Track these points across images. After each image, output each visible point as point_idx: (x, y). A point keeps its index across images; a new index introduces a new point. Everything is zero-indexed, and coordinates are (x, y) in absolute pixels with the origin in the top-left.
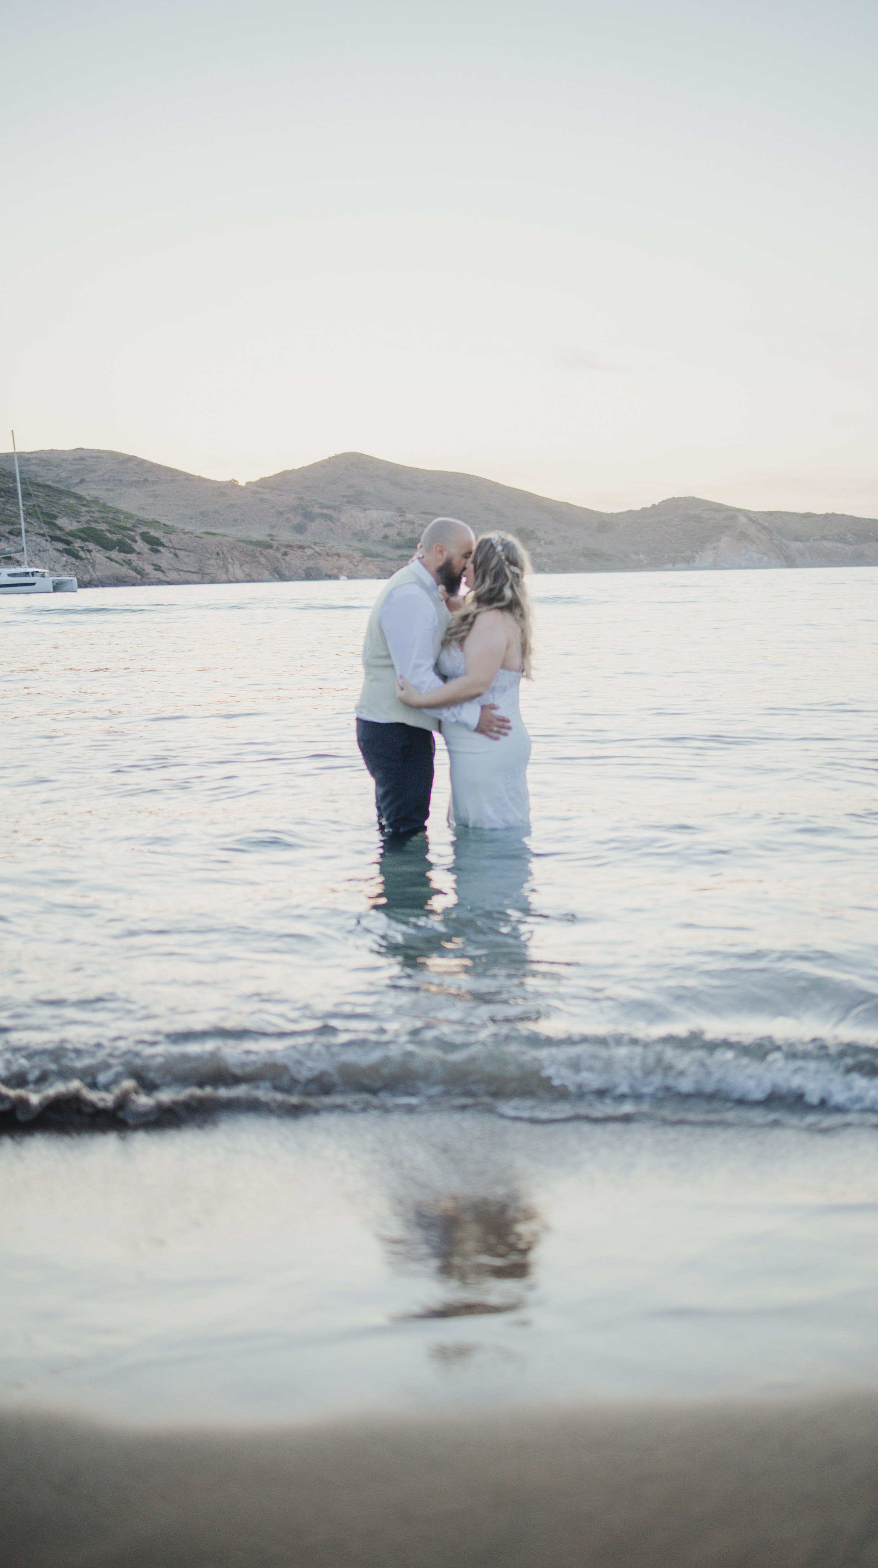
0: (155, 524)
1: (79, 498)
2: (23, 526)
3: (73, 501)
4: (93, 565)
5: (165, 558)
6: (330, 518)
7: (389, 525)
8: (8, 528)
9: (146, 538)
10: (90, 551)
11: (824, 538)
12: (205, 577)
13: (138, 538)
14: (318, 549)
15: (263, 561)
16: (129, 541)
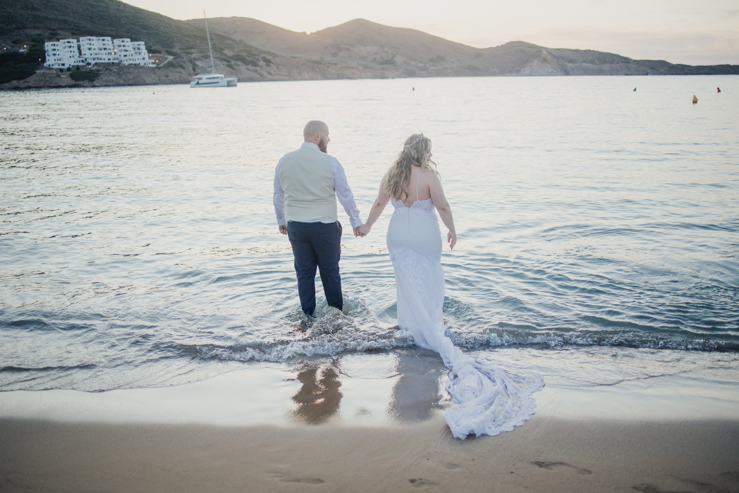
0: (268, 53)
1: (234, 40)
2: (211, 54)
3: (231, 42)
4: (241, 72)
5: (273, 69)
6: (349, 50)
7: (376, 53)
8: (202, 55)
9: (265, 60)
10: (238, 65)
11: (584, 61)
12: (290, 77)
13: (261, 59)
14: (343, 65)
15: (318, 70)
16: (256, 61)
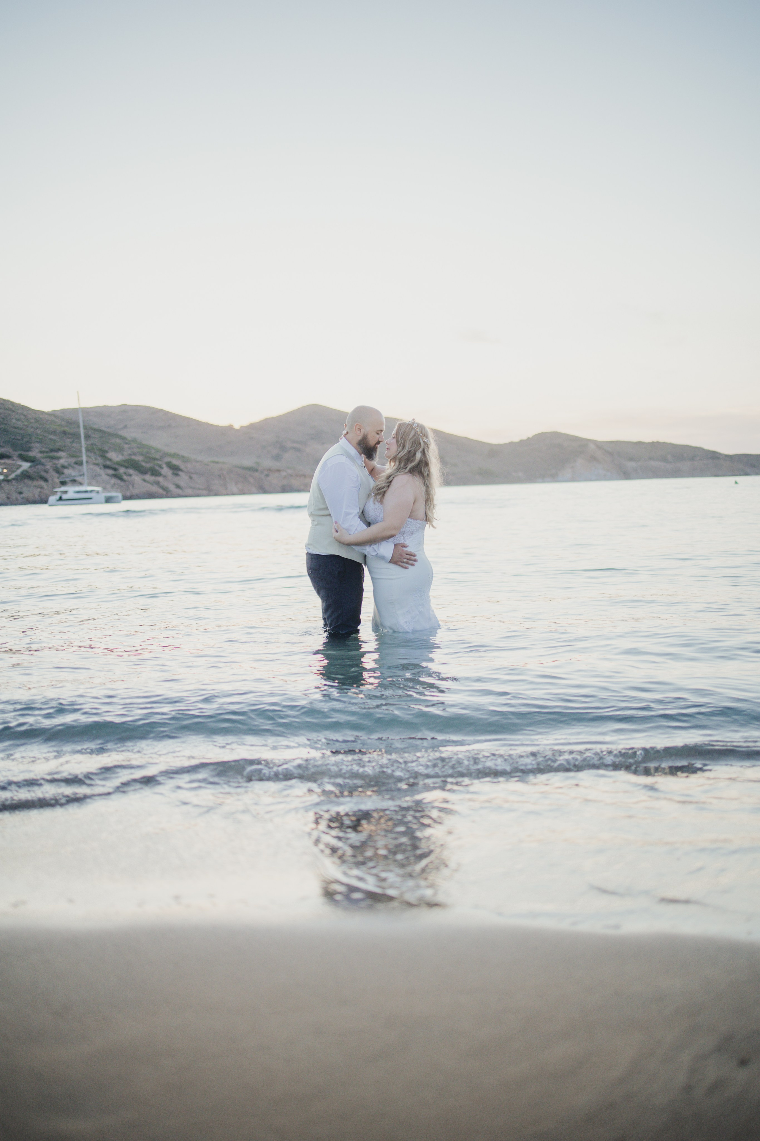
0: (176, 455)
1: (123, 438)
2: (84, 458)
3: (118, 441)
4: (133, 485)
5: (183, 479)
6: (298, 450)
8: (74, 460)
9: (170, 466)
10: (130, 475)
11: (651, 459)
12: (210, 492)
14: (290, 472)
15: (252, 480)
16: (157, 468)
